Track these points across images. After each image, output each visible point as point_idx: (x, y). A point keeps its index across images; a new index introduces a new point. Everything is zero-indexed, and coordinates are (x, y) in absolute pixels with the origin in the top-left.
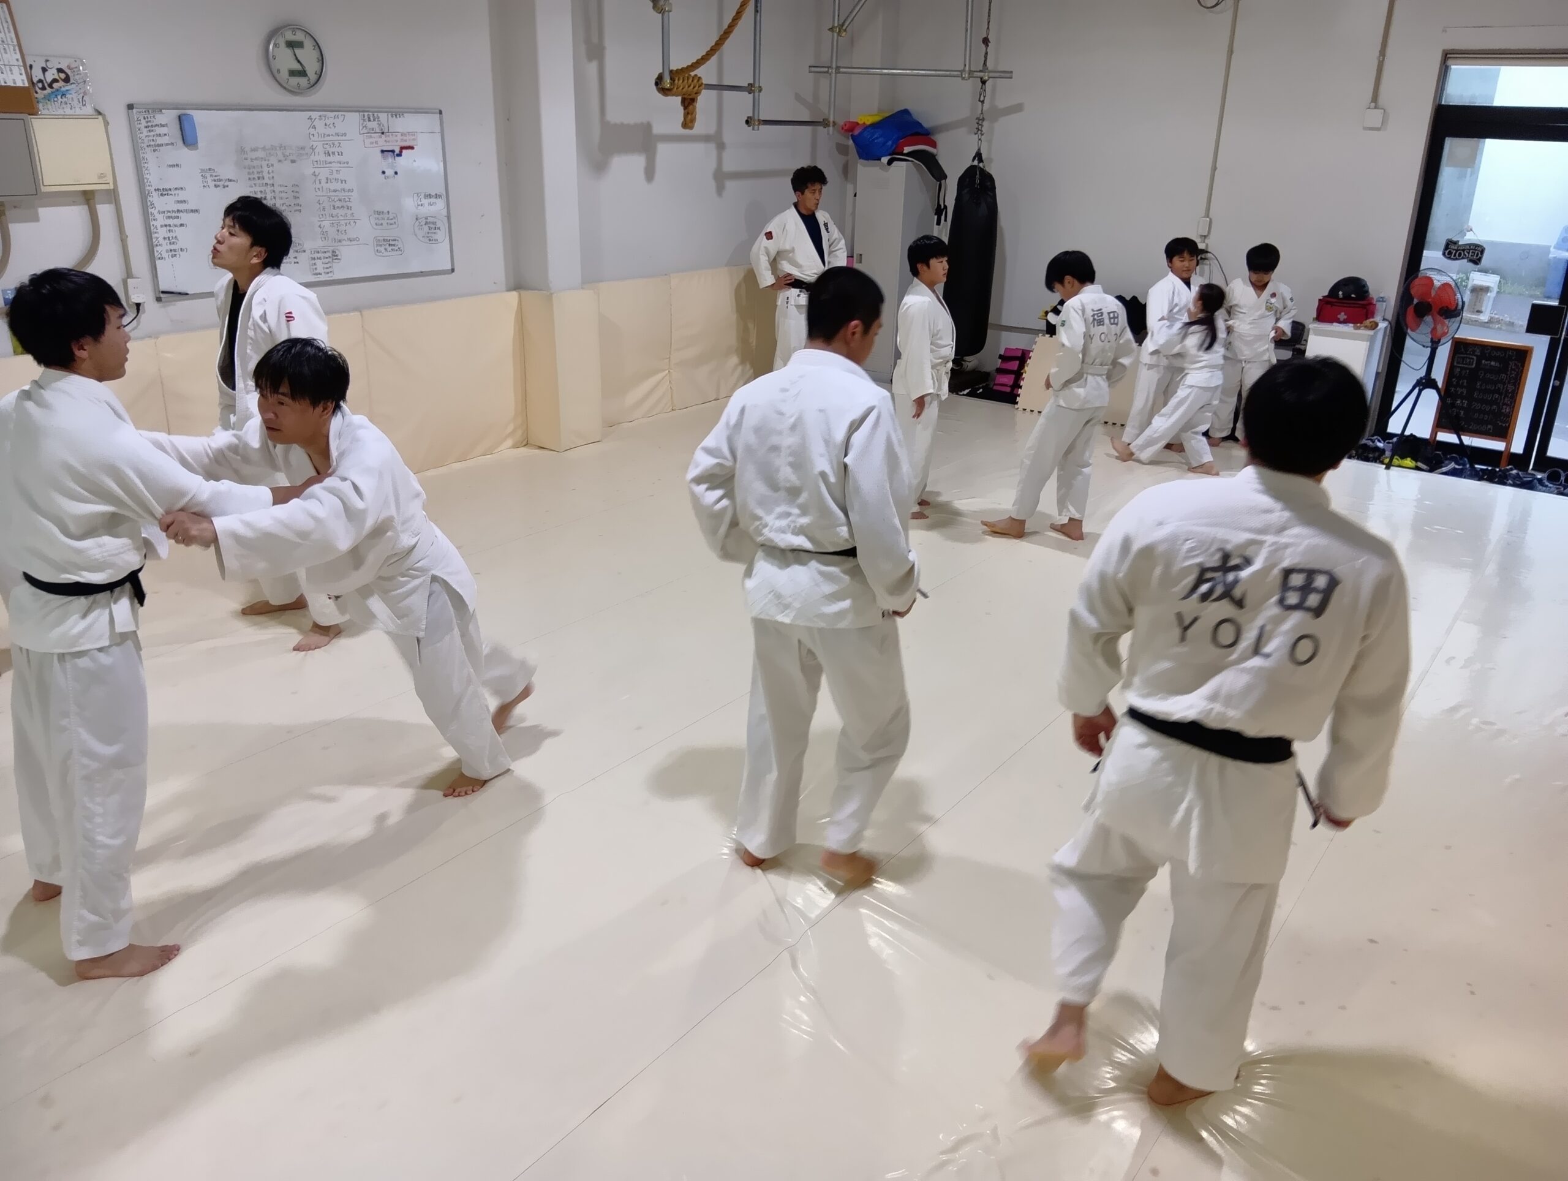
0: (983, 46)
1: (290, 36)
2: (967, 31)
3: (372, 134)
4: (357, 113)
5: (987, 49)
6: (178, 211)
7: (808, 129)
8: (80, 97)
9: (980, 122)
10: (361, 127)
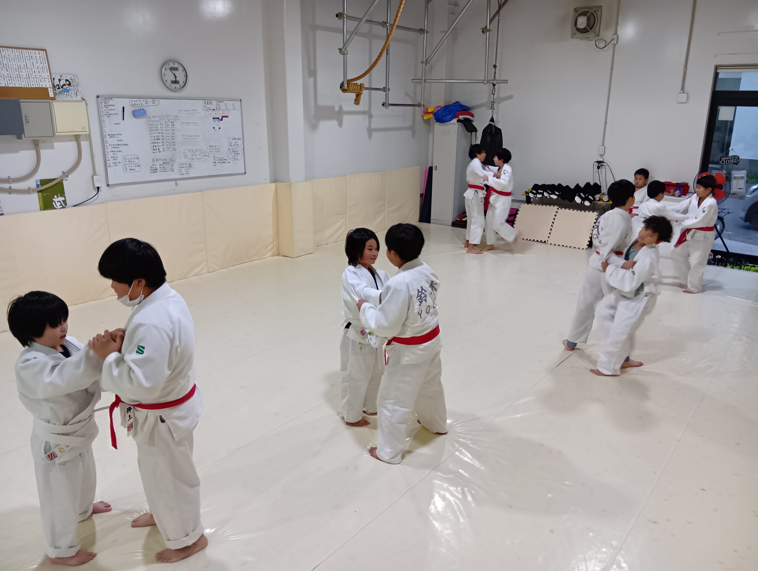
0: (494, 69)
1: (171, 65)
2: (486, 61)
3: (209, 110)
4: (202, 101)
5: (495, 70)
6: (118, 145)
7: (411, 108)
8: (76, 91)
9: (493, 104)
10: (204, 107)
